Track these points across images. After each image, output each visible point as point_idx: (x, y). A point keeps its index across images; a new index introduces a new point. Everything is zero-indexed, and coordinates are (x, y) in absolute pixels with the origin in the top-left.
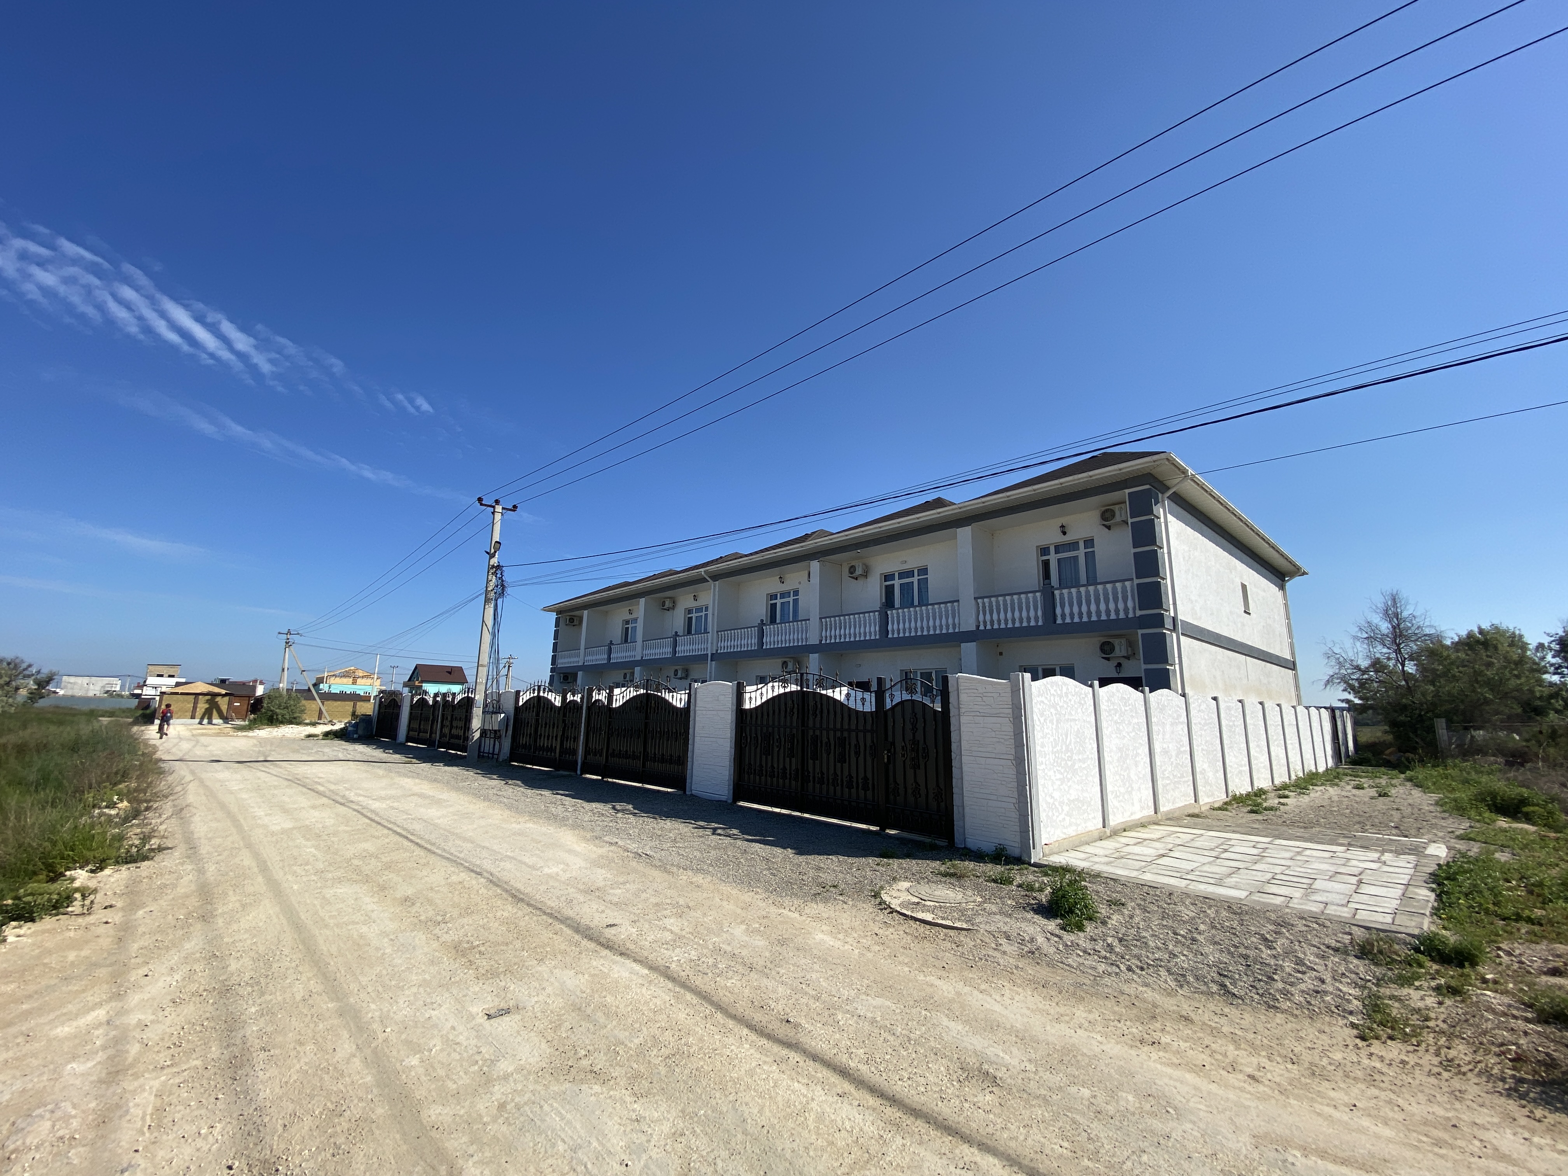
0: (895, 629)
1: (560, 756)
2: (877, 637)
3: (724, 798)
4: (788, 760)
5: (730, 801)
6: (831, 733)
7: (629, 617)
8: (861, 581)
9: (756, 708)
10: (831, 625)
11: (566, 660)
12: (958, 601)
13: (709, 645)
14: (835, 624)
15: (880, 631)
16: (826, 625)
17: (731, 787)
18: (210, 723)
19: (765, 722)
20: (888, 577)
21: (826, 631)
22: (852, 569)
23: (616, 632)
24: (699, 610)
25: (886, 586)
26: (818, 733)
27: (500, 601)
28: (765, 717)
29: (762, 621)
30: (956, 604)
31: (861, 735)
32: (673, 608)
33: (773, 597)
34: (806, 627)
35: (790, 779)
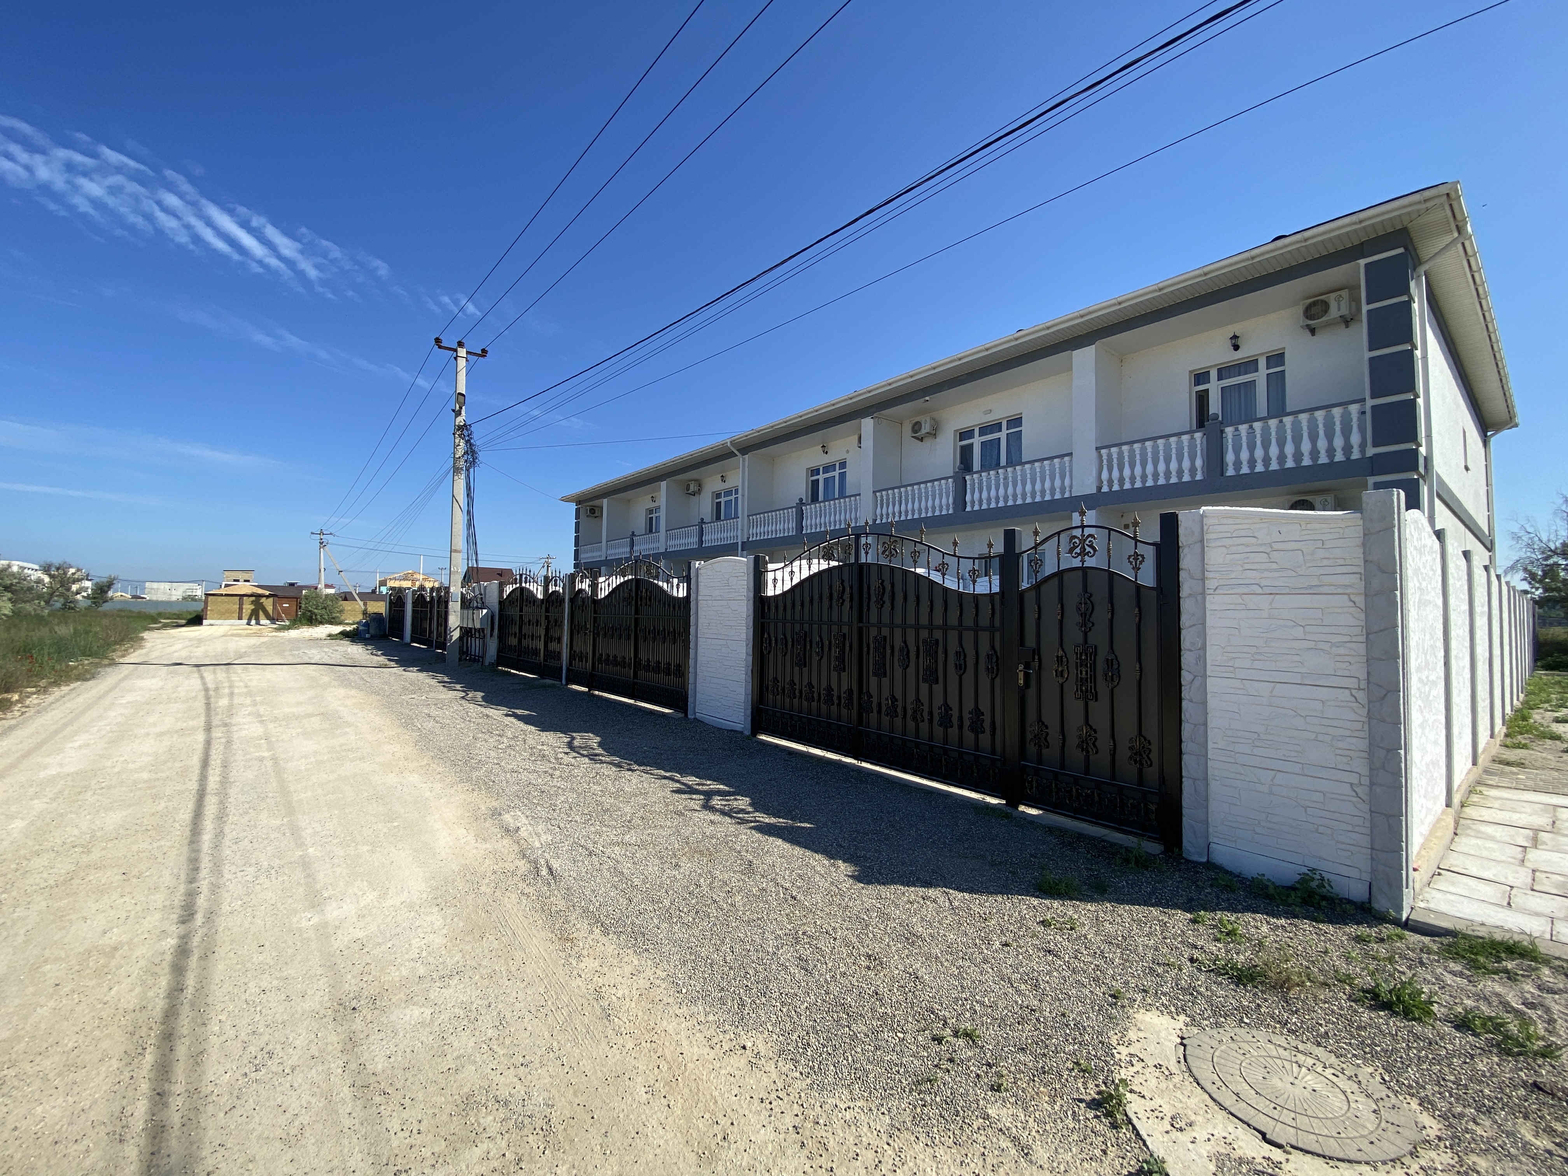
0: (975, 500)
1: (545, 660)
2: (951, 511)
3: (739, 727)
4: (834, 675)
5: (747, 732)
6: (911, 633)
7: (652, 505)
8: (928, 443)
9: (784, 594)
10: (888, 500)
11: (589, 555)
12: (1070, 454)
13: (739, 531)
14: (894, 498)
15: (954, 503)
16: (882, 500)
17: (749, 712)
18: (258, 623)
19: (797, 617)
20: (966, 434)
21: (882, 508)
22: (916, 427)
23: (639, 523)
24: (728, 493)
25: (962, 447)
26: (885, 632)
27: (472, 470)
28: (798, 607)
29: (801, 500)
30: (1066, 459)
31: (968, 636)
32: (700, 491)
33: (815, 472)
34: (856, 505)
35: (839, 704)
